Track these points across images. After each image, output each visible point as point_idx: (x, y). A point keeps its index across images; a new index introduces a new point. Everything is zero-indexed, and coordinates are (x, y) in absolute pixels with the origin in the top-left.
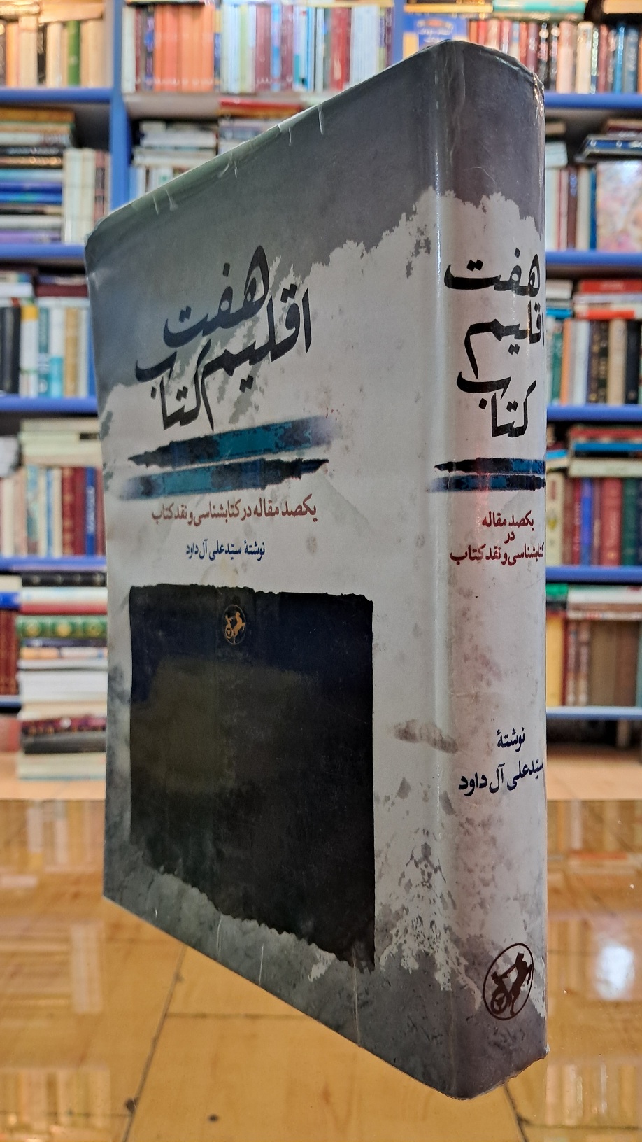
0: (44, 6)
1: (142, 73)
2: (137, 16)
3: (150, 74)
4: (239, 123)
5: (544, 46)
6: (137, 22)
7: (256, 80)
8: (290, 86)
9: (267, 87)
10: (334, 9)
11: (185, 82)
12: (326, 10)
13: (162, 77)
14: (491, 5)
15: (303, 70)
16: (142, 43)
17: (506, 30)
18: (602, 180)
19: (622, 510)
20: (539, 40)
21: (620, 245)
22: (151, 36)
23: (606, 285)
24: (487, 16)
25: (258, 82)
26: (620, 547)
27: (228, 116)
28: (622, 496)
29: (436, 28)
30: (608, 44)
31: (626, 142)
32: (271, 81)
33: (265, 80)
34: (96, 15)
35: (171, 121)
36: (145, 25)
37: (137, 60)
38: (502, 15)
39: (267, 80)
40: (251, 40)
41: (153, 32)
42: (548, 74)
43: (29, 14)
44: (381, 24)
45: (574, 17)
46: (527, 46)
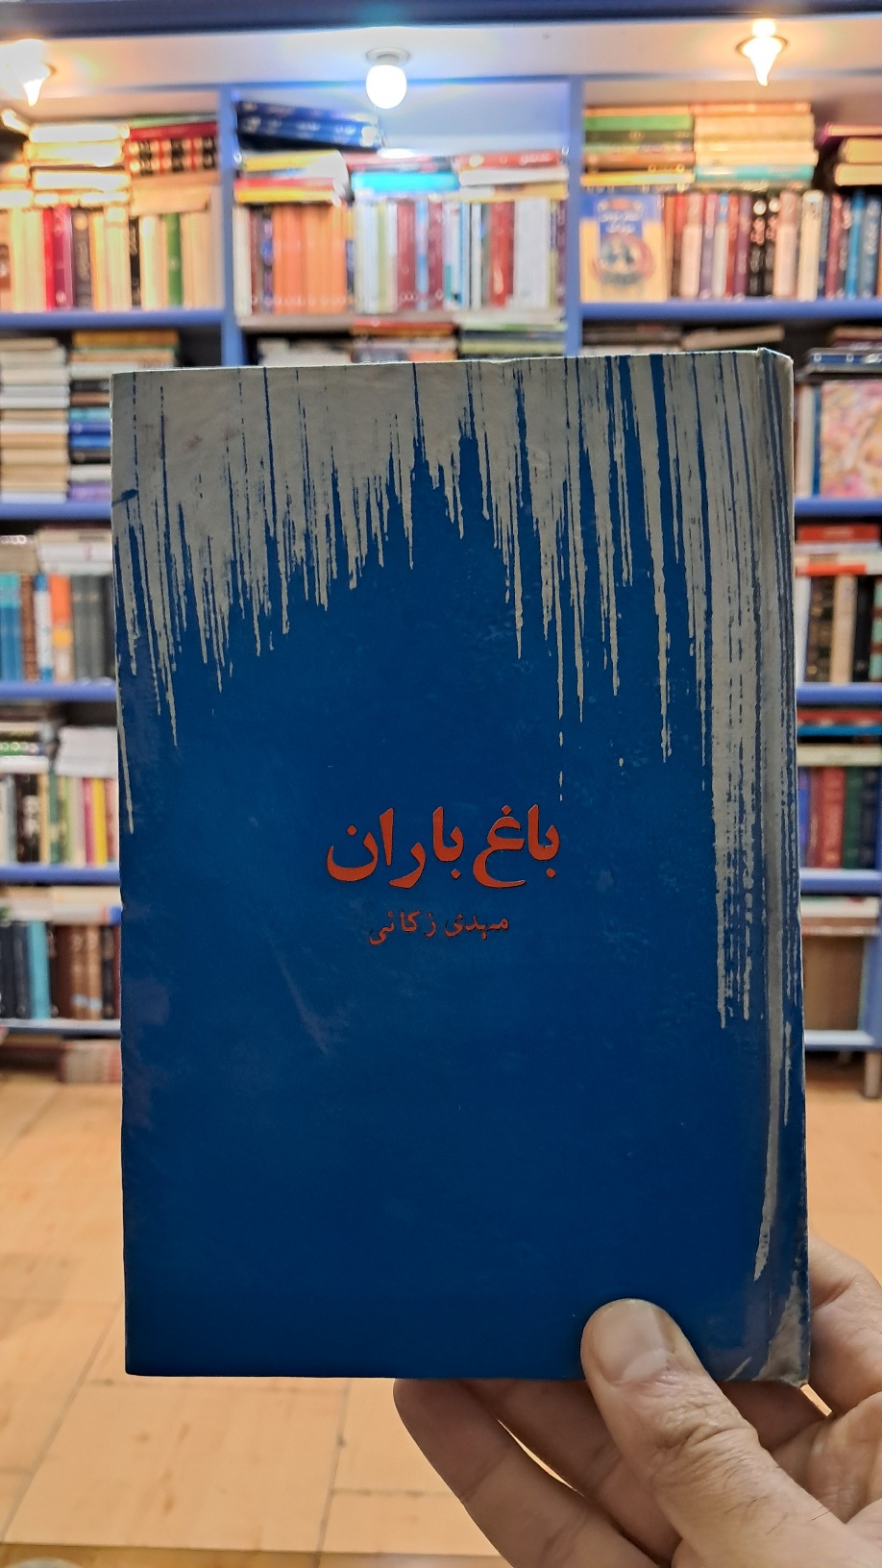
0: (136, 194)
1: (260, 292)
2: (251, 219)
3: (269, 292)
4: (378, 345)
5: (759, 225)
6: (251, 226)
7: (399, 295)
8: (439, 304)
9: (411, 305)
10: (493, 204)
11: (312, 302)
12: (484, 207)
13: (284, 295)
14: (692, 172)
15: (456, 282)
16: (258, 252)
17: (711, 207)
18: (827, 403)
19: (845, 804)
20: (754, 217)
21: (848, 488)
22: (270, 245)
23: (831, 531)
24: (687, 188)
25: (401, 298)
26: (842, 848)
27: (364, 335)
28: (845, 787)
29: (621, 212)
30: (842, 220)
31: (858, 357)
32: (417, 299)
33: (409, 296)
34: (200, 205)
35: (295, 338)
36: (261, 230)
37: (253, 276)
38: (705, 186)
39: (412, 297)
40: (392, 248)
41: (271, 240)
42: (763, 261)
43: (116, 204)
44: (552, 221)
45: (799, 186)
46: (738, 226)
